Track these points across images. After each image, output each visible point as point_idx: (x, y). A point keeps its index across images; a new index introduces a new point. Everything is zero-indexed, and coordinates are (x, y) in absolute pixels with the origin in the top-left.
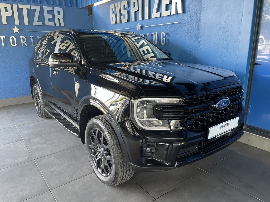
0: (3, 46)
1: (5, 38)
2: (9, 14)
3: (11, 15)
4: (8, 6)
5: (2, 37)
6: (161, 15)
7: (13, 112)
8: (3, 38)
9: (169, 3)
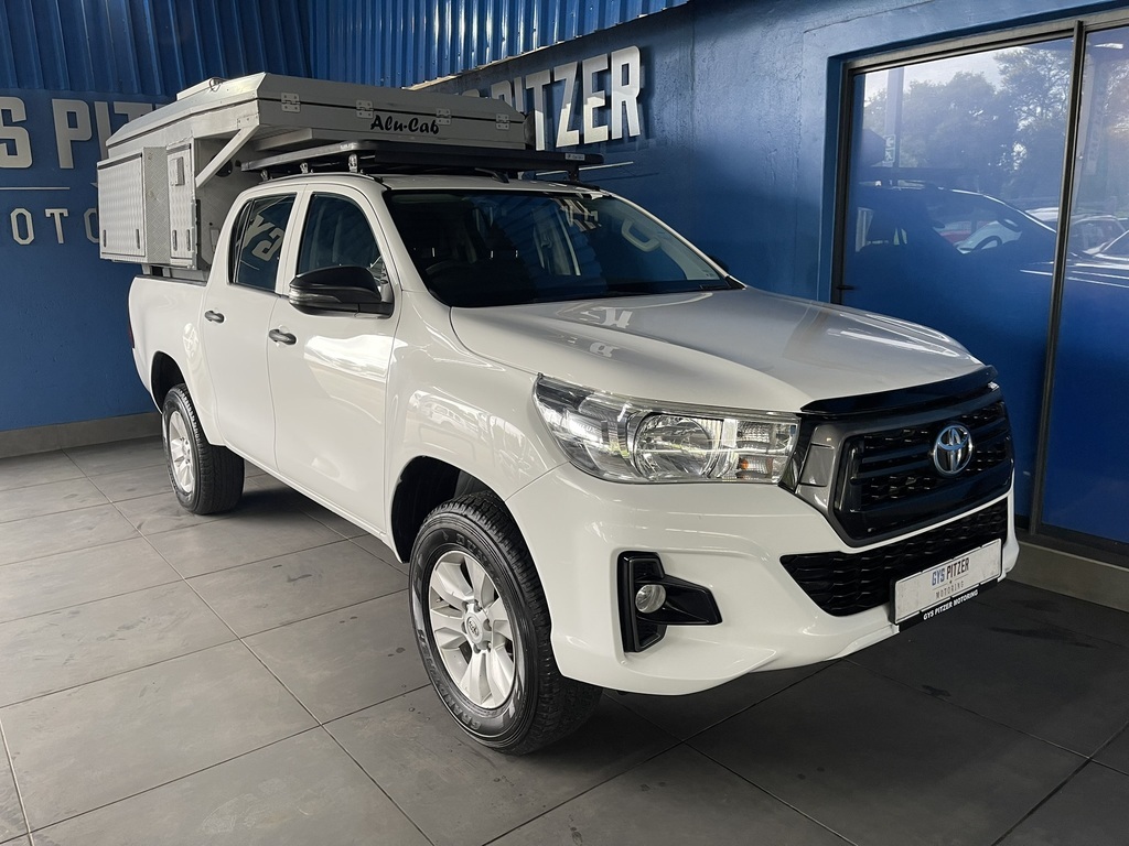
0: (61, 241)
1: (66, 215)
2: (83, 132)
3: (88, 136)
4: (81, 109)
5: (57, 212)
6: (581, 137)
7: (94, 463)
8: (61, 214)
9: (603, 104)
